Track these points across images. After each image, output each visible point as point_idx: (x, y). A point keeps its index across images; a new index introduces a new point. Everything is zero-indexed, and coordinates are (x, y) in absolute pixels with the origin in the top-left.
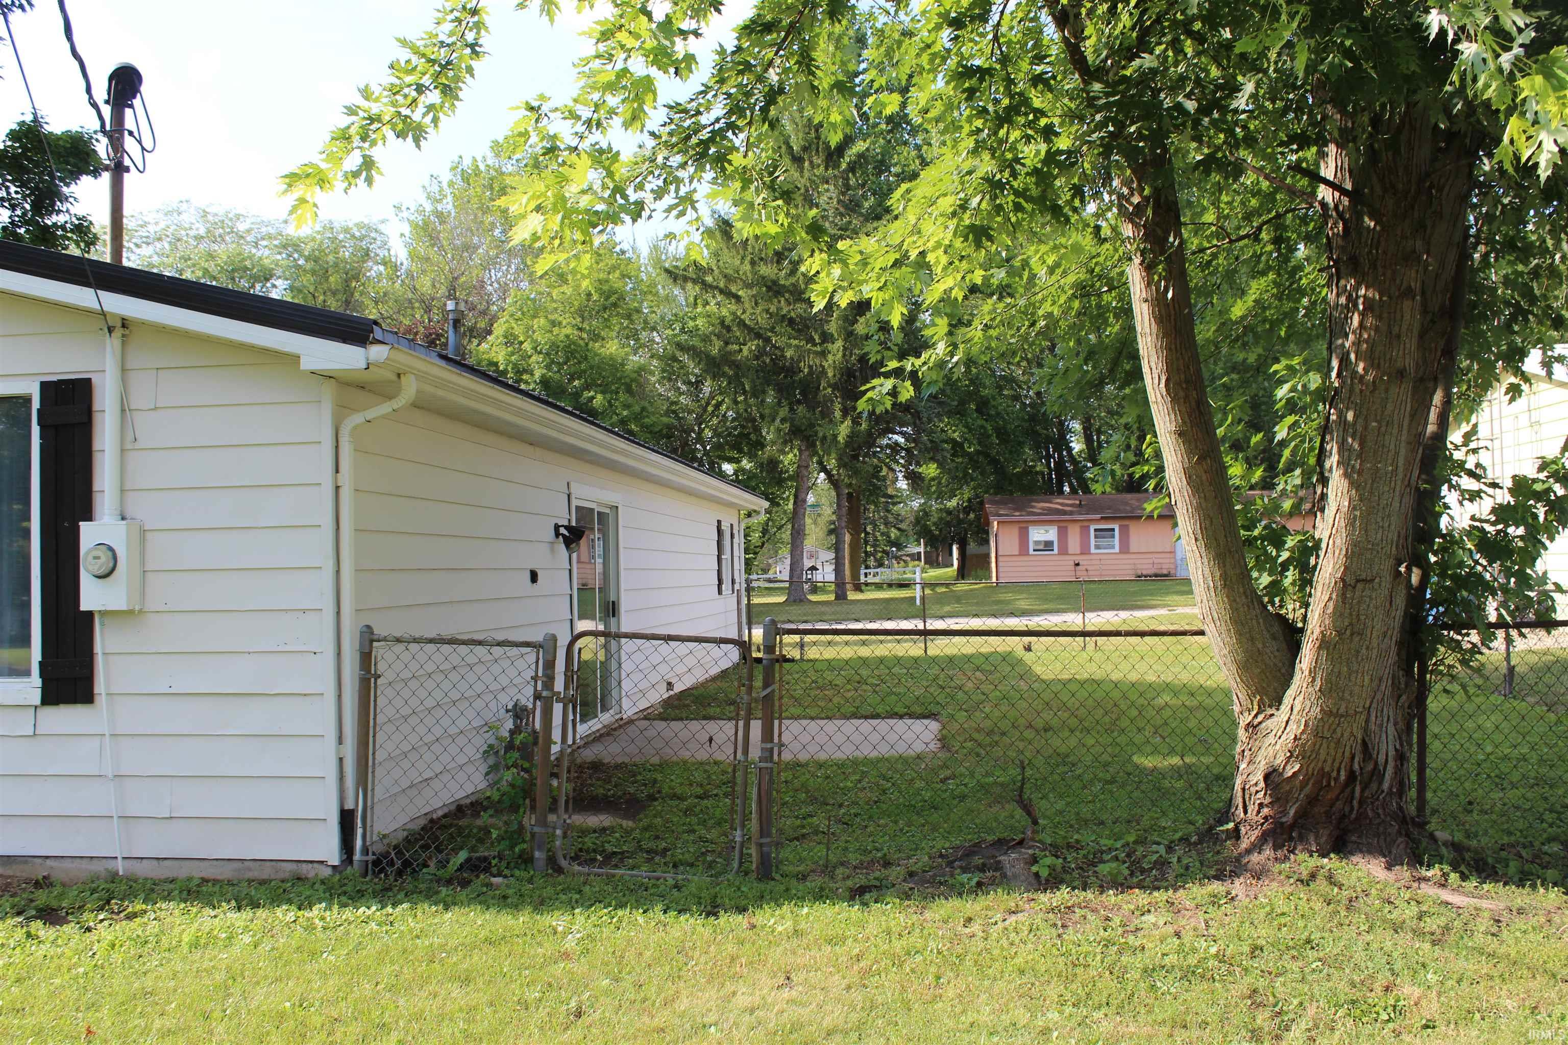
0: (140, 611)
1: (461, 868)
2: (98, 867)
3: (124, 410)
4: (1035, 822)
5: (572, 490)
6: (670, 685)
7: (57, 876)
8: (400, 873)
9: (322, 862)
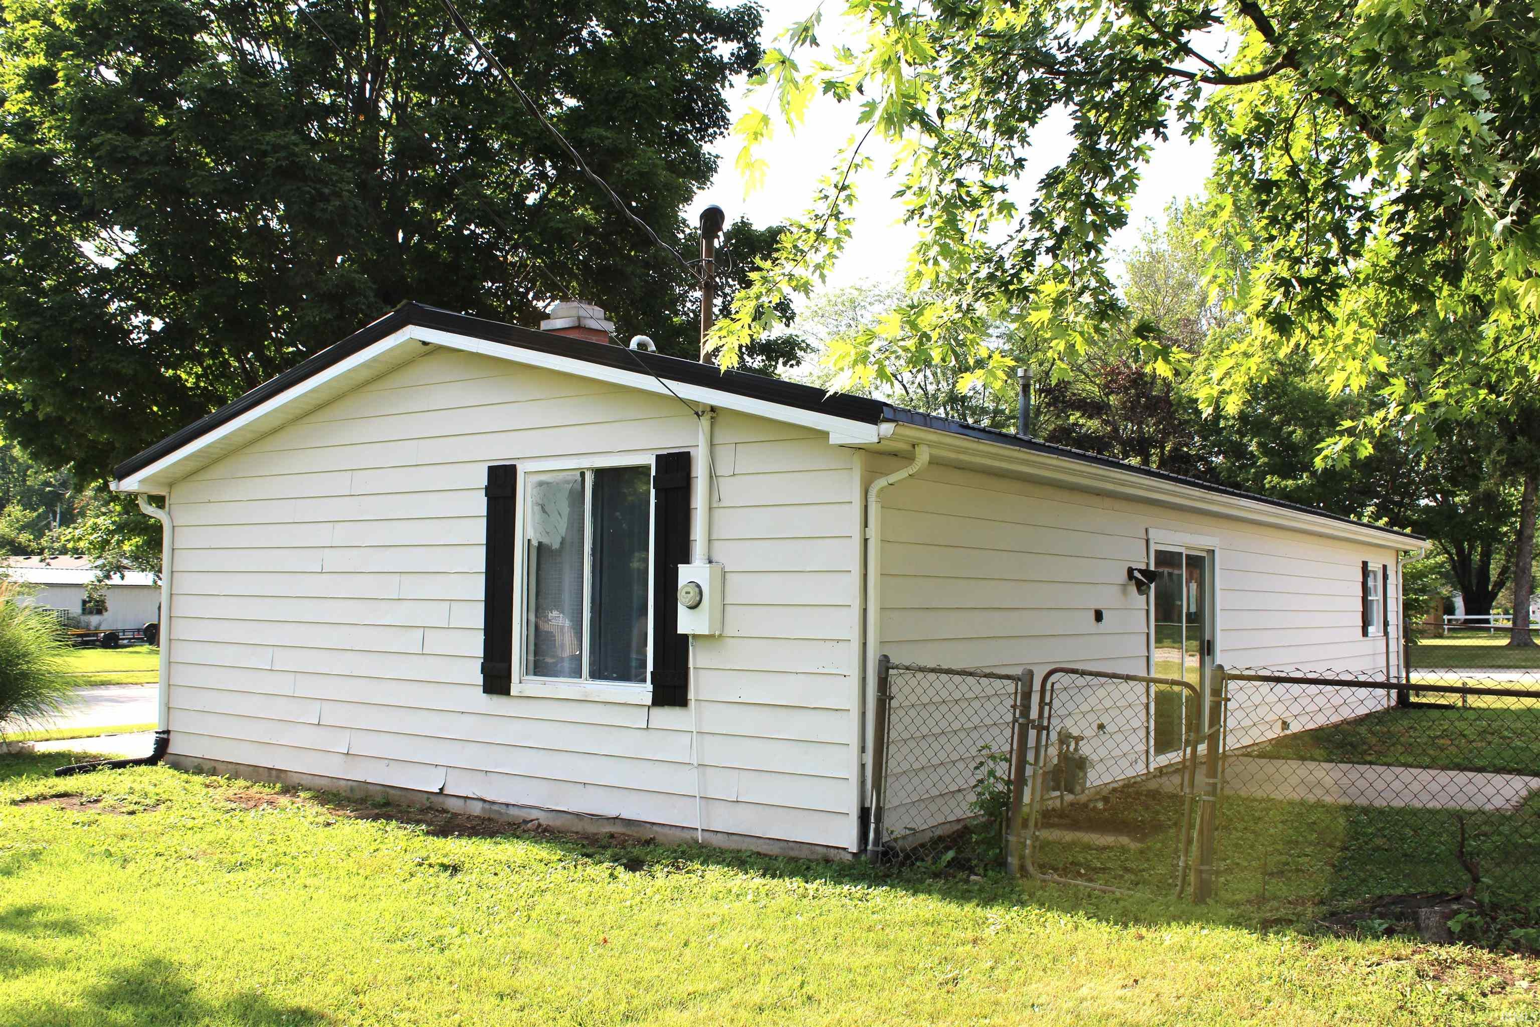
0: (720, 636)
1: (949, 864)
2: (687, 835)
3: (712, 477)
4: (1476, 880)
5: (1150, 536)
6: (1285, 725)
7: (659, 839)
8: (902, 864)
9: (844, 849)
